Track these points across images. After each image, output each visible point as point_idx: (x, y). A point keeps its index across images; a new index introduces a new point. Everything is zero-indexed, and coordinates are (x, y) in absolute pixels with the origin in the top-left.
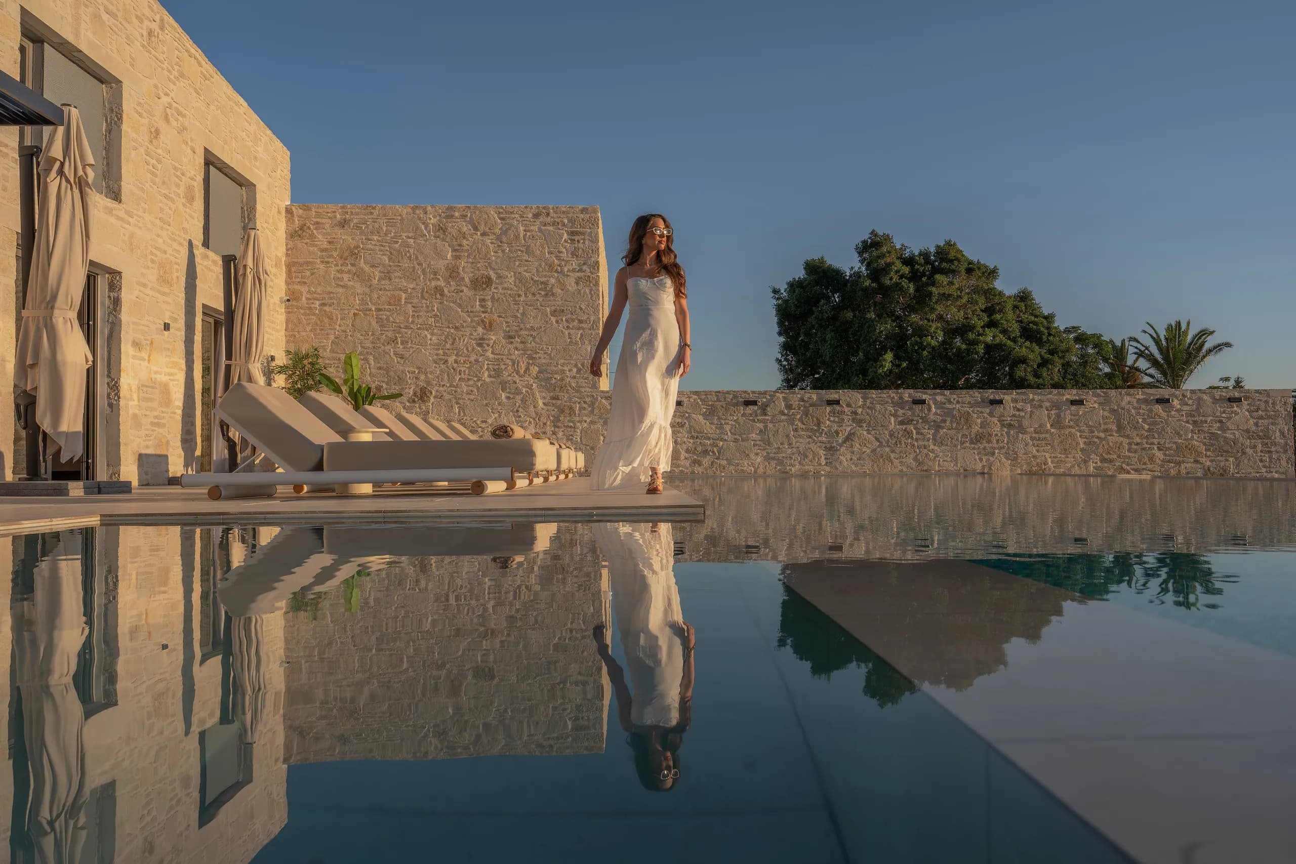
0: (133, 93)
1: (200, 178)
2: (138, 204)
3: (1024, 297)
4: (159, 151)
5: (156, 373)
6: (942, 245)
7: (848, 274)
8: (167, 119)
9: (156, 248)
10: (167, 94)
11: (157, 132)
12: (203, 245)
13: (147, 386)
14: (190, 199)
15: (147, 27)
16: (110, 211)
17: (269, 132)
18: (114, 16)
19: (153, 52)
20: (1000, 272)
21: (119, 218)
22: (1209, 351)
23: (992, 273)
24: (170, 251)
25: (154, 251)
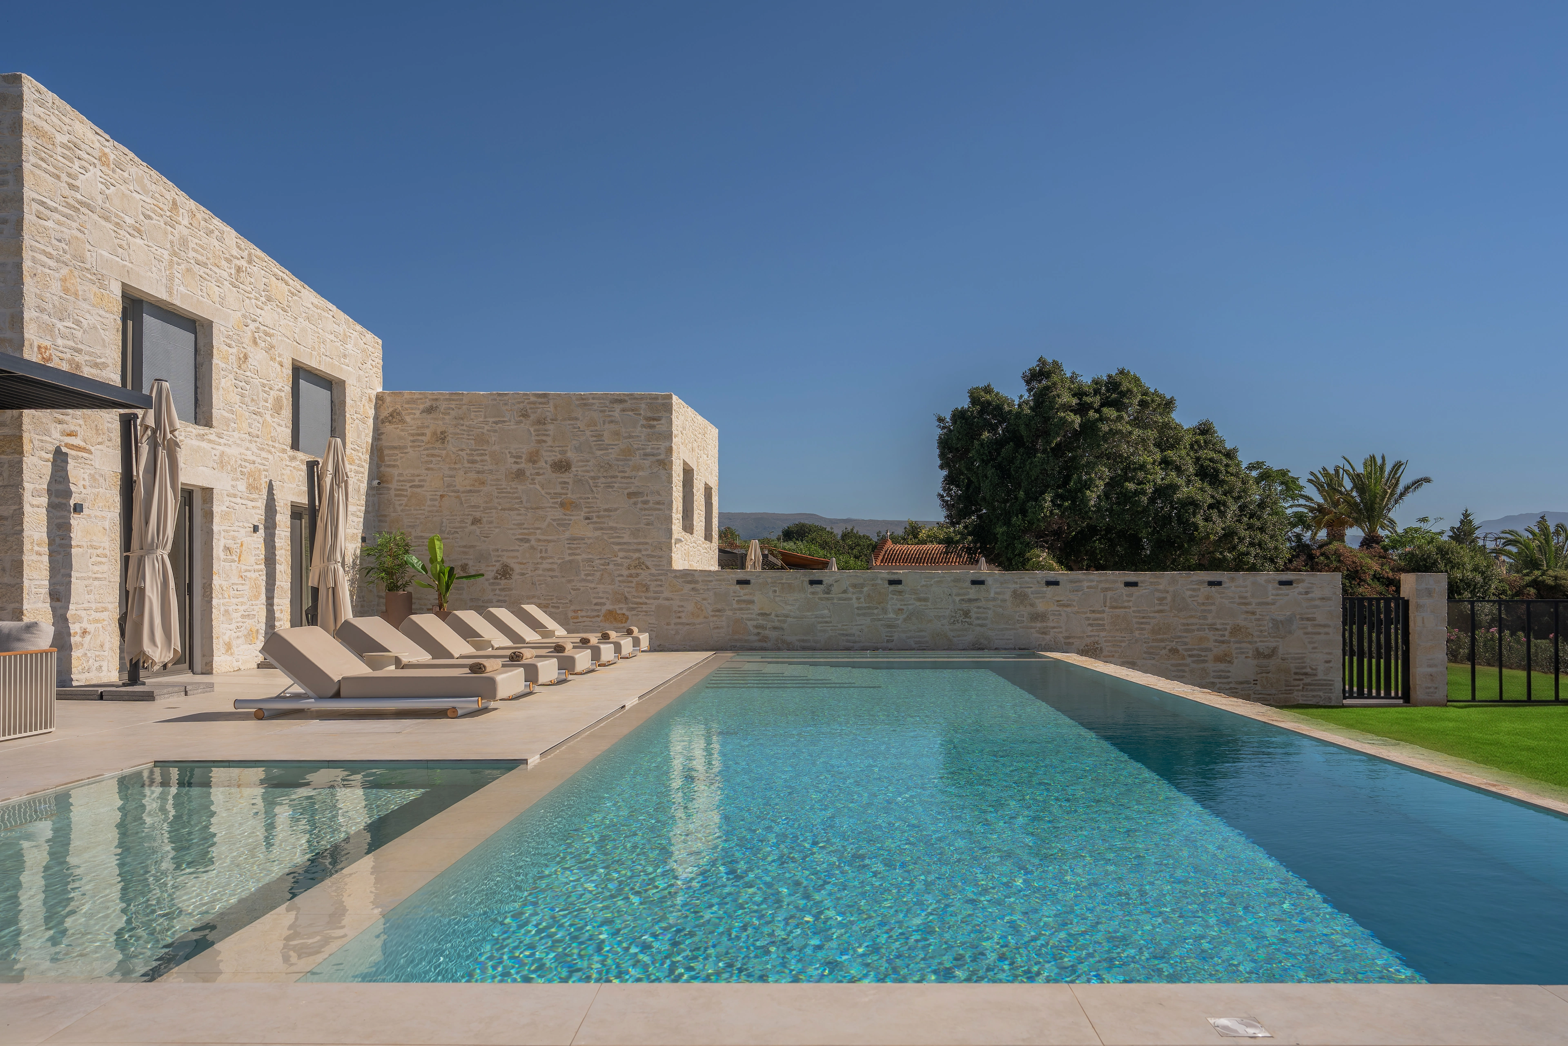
0: (222, 328)
1: (288, 389)
2: (228, 426)
3: (1205, 430)
4: (248, 373)
5: (246, 571)
6: (1114, 374)
7: (1016, 403)
8: (255, 343)
9: (245, 460)
10: (254, 321)
11: (246, 357)
12: (292, 448)
13: (237, 584)
14: (277, 409)
15: (235, 265)
16: (201, 437)
17: (359, 327)
18: (205, 265)
19: (241, 286)
20: (1177, 403)
21: (210, 441)
22: (1407, 489)
23: (1168, 405)
24: (258, 460)
25: (243, 463)
